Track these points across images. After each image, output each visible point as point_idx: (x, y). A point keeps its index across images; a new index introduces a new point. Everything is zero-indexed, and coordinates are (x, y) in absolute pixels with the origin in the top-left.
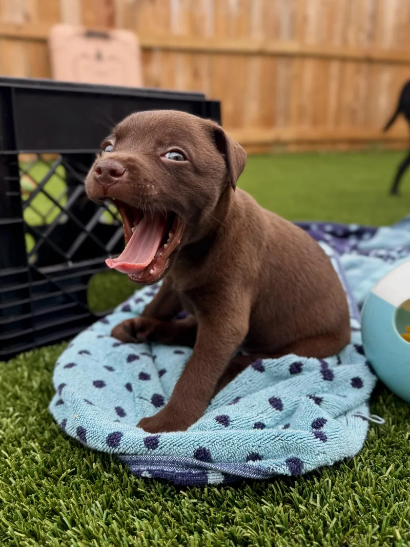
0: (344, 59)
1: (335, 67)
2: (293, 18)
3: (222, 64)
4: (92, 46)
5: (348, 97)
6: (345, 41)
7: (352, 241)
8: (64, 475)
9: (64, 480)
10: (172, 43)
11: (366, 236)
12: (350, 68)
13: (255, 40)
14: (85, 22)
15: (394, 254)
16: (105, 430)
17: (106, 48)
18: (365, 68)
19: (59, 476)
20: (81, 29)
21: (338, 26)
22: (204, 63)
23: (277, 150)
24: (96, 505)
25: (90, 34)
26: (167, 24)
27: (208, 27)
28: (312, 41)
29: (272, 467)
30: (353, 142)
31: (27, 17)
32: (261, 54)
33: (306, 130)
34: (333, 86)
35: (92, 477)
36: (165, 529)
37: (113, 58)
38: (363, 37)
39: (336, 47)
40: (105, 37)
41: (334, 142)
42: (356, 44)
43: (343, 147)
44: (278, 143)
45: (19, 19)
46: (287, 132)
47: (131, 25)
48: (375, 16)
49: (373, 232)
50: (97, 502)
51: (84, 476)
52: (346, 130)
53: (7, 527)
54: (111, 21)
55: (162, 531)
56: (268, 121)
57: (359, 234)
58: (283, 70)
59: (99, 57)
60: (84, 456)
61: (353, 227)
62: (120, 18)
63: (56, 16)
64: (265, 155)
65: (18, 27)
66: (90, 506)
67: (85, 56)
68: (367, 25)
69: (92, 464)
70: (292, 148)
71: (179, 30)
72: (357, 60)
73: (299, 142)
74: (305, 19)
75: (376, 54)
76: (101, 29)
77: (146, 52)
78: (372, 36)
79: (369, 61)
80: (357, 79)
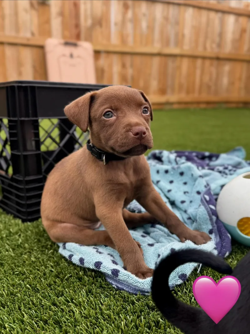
0: (204, 58)
1: (199, 62)
2: (177, 35)
3: (138, 60)
4: (68, 50)
5: (206, 79)
6: (205, 48)
7: (207, 161)
8: (66, 277)
9: (66, 280)
10: (111, 49)
11: (214, 159)
12: (207, 63)
13: (156, 47)
14: (64, 37)
15: (227, 171)
16: (93, 259)
17: (75, 51)
18: (215, 62)
19: (64, 278)
20: (62, 41)
21: (201, 40)
22: (128, 59)
23: (167, 107)
24: (83, 291)
25: (67, 44)
26: (109, 38)
27: (130, 40)
28: (187, 48)
29: (174, 283)
30: (208, 103)
31: (33, 34)
32: (159, 54)
33: (183, 97)
34: (198, 72)
35: (80, 279)
36: (117, 302)
37: (79, 57)
38: (214, 46)
39: (200, 51)
40: (75, 45)
41: (198, 103)
42: (211, 49)
43: (203, 106)
44: (168, 103)
45: (28, 35)
46: (173, 98)
47: (89, 39)
48: (221, 35)
49: (217, 157)
50: (83, 290)
51: (76, 278)
52: (205, 97)
53: (42, 301)
54: (78, 37)
55: (115, 303)
56: (163, 91)
57: (210, 157)
58: (171, 64)
59: (71, 56)
60: (75, 269)
61: (207, 154)
62: (83, 35)
63: (49, 34)
64: (161, 110)
65: (28, 39)
66: (80, 292)
67: (64, 55)
68: (217, 39)
69: (79, 272)
70: (175, 106)
71: (115, 42)
72: (211, 58)
73: (179, 103)
74: (183, 36)
75: (221, 56)
76: (73, 41)
77: (97, 53)
78: (219, 45)
79: (218, 59)
80: (211, 69)
